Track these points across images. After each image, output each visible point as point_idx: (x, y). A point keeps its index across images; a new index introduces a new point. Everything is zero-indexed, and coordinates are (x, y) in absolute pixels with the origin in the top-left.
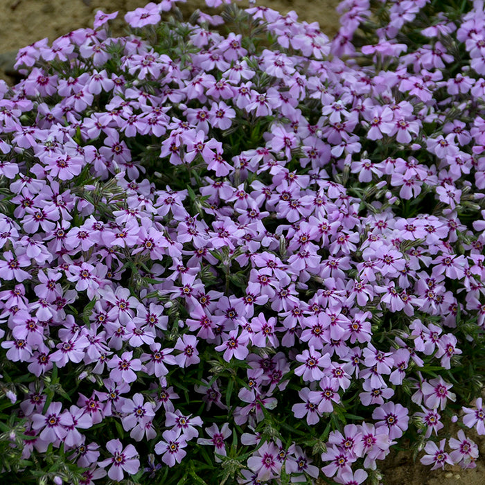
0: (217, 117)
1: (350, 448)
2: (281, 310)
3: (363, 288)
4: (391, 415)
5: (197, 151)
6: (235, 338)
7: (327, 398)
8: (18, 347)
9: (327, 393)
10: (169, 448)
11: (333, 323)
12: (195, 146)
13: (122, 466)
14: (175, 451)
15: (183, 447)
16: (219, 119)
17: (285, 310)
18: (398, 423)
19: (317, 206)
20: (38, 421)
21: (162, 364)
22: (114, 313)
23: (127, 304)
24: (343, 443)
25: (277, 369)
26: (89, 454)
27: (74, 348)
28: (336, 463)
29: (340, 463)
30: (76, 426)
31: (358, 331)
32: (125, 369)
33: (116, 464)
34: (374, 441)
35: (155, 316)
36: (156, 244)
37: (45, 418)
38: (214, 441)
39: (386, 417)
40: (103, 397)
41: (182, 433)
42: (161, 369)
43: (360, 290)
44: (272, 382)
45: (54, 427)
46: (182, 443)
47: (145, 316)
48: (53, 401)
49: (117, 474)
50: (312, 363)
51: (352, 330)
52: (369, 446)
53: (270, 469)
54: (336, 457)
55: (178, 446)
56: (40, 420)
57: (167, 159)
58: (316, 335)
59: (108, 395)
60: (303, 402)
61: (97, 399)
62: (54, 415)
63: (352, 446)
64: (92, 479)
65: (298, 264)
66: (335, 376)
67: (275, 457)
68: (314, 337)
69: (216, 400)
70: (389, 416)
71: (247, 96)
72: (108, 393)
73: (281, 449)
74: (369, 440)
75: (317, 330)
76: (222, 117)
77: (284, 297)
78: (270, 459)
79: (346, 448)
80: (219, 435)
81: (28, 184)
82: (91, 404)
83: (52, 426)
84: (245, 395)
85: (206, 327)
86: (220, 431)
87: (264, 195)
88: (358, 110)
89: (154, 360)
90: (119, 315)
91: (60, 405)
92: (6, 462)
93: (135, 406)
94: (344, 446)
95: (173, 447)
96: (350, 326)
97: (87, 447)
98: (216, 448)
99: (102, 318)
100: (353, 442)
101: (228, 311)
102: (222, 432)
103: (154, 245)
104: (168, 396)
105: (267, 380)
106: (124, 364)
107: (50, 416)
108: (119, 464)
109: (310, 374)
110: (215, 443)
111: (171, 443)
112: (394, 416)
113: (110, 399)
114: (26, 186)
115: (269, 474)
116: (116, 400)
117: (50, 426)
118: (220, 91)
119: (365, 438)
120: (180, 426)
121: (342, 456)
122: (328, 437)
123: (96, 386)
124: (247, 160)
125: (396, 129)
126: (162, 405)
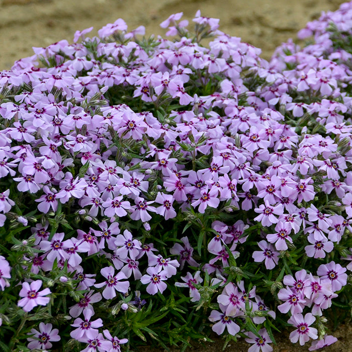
0: (177, 74)
1: (301, 289)
2: (240, 178)
3: (305, 160)
4: (332, 271)
5: (164, 85)
6: (206, 193)
7: (282, 238)
8: (27, 181)
9: (282, 235)
10: (152, 279)
11: (283, 185)
12: (162, 82)
13: (114, 286)
14: (158, 282)
15: (163, 279)
16: (179, 75)
17: (243, 178)
18: (338, 278)
19: (262, 121)
20: (45, 246)
21: (146, 212)
22: (104, 175)
23: (115, 170)
24: (295, 285)
25: (238, 230)
26: (87, 280)
27: (75, 188)
28: (289, 301)
29: (293, 301)
30: (77, 251)
31: (303, 190)
32: (117, 207)
33: (109, 285)
34: (320, 288)
35: (138, 180)
36: (137, 125)
37: (51, 243)
38: (189, 284)
39: (328, 272)
40: (98, 234)
41: (163, 269)
42: (145, 215)
43: (303, 162)
44: (235, 239)
45: (58, 250)
46: (163, 277)
47: (130, 179)
48: (57, 233)
49: (110, 294)
50: (269, 212)
51: (299, 189)
52: (316, 291)
53: (236, 306)
54: (290, 296)
55: (160, 279)
56: (46, 245)
57: (139, 97)
58: (270, 193)
59: (102, 233)
60: (262, 250)
61: (93, 234)
62: (59, 241)
63: (302, 288)
64: (90, 302)
65: (252, 147)
66: (287, 221)
67: (240, 297)
68: (268, 194)
69: (188, 258)
70: (330, 272)
71: (201, 58)
72: (102, 231)
73: (244, 293)
74: (315, 287)
75: (270, 190)
76: (181, 74)
77: (242, 169)
78: (235, 298)
79: (298, 289)
80: (193, 279)
81: (29, 96)
82: (88, 237)
83: (57, 249)
84: (213, 246)
85: (180, 189)
86: (193, 277)
87: (219, 120)
88: (287, 83)
89: (139, 208)
90: (108, 177)
91: (63, 235)
92: (19, 272)
93: (125, 240)
94: (296, 288)
95: (155, 279)
96: (297, 187)
97: (85, 275)
98: (191, 289)
99: (95, 178)
100: (303, 284)
101: (197, 183)
102: (195, 278)
103: (135, 126)
104: (149, 248)
105: (231, 238)
106: (116, 203)
107: (55, 242)
108: (111, 285)
109: (267, 220)
110: (190, 286)
111: (154, 275)
112: (335, 272)
113: (103, 236)
114: (27, 96)
115: (235, 310)
116: (108, 237)
117: (55, 249)
118: (179, 57)
119: (313, 284)
120: (161, 264)
121: (294, 296)
122: (283, 279)
123: (91, 224)
124: (203, 101)
125: (320, 84)
126: (145, 253)
